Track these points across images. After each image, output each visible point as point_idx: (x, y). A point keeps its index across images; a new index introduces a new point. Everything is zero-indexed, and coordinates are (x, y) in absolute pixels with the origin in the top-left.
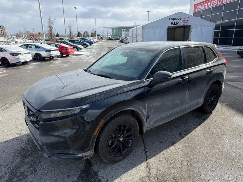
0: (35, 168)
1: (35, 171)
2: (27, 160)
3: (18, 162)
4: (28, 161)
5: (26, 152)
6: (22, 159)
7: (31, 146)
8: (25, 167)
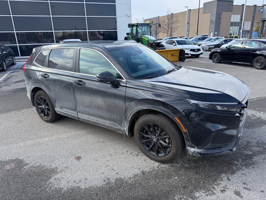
0: (247, 144)
1: (248, 142)
2: (250, 153)
3: (258, 156)
4: (249, 151)
5: (245, 160)
6: (253, 157)
7: (236, 162)
8: (254, 149)
